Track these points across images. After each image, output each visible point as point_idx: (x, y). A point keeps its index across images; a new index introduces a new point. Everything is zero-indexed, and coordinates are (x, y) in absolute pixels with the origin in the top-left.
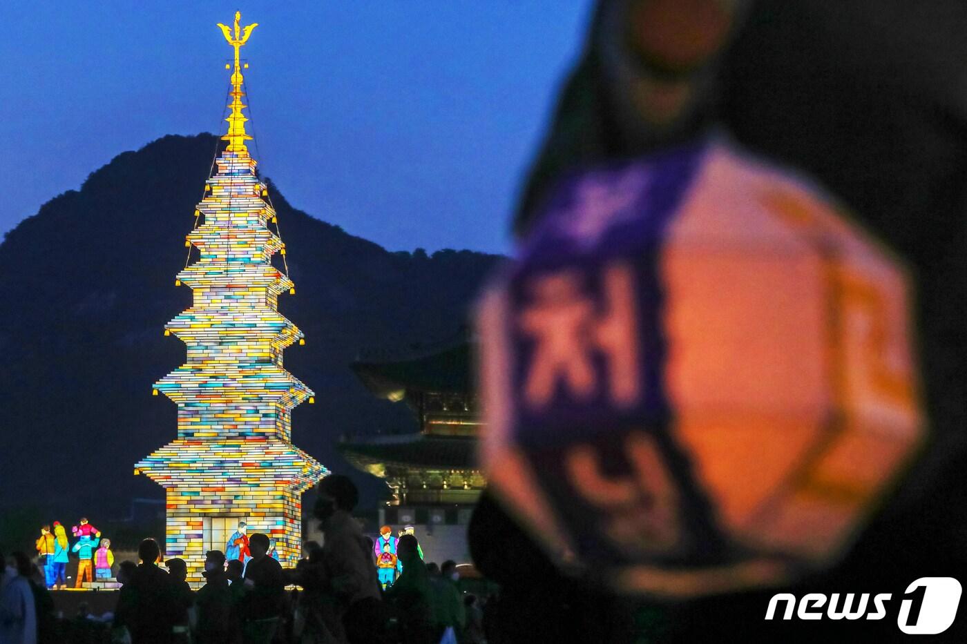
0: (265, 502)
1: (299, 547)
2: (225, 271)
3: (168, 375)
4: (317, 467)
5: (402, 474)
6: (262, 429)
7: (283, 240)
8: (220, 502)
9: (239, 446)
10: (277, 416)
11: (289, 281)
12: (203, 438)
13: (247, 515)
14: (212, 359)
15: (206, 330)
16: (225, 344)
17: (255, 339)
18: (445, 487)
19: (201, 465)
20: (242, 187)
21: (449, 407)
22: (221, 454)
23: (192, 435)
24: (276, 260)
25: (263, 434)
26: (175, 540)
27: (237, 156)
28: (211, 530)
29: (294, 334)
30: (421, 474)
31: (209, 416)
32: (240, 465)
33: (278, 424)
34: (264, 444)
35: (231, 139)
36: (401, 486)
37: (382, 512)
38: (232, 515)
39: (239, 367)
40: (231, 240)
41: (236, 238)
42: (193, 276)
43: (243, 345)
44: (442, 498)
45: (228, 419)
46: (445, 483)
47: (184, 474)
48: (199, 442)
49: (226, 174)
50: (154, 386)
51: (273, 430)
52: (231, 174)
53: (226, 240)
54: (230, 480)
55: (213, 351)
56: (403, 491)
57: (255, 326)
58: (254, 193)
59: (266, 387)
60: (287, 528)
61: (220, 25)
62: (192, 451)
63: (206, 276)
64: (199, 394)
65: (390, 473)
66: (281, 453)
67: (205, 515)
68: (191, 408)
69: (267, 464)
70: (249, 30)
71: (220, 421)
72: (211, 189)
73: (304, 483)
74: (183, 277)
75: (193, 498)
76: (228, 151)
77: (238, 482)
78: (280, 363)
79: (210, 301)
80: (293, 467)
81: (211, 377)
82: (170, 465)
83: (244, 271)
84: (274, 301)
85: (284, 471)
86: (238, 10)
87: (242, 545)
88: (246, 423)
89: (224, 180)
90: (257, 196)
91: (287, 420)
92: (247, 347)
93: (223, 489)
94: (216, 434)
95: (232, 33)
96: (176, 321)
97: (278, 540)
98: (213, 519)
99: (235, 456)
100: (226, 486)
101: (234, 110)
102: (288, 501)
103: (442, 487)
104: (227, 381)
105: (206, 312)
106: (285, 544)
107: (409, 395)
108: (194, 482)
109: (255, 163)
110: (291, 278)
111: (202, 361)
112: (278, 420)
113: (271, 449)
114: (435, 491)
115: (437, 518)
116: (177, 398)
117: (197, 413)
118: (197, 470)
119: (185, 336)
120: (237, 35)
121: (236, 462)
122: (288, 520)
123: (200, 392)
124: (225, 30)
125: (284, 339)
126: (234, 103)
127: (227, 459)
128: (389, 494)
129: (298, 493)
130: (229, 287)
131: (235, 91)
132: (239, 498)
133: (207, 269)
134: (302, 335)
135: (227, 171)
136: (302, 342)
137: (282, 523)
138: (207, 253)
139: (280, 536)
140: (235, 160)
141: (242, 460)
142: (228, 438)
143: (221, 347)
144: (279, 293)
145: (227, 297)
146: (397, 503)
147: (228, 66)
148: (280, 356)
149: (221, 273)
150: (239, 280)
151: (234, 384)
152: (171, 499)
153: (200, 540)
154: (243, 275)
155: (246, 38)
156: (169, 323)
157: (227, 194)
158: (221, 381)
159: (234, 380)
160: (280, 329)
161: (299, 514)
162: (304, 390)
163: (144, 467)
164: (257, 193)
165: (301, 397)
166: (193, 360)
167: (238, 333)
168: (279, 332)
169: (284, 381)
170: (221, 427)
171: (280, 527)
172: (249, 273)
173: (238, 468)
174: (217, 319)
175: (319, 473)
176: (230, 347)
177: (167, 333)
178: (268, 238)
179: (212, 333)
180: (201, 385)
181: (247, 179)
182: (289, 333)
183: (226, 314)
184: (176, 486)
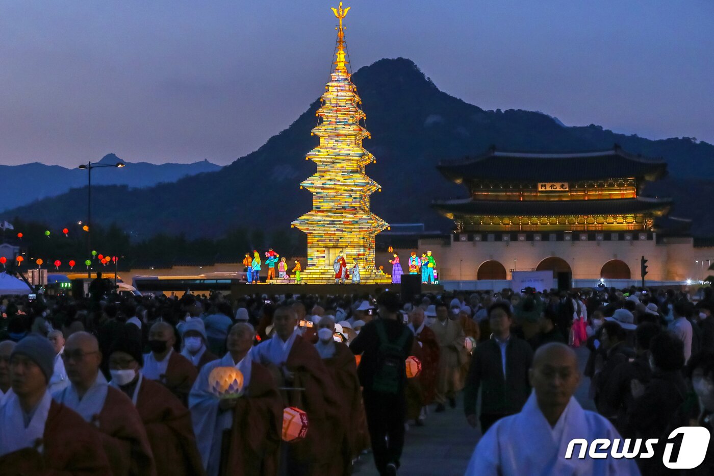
0: (355, 240)
1: (374, 262)
2: (335, 128)
3: (307, 179)
5: (462, 218)
6: (354, 205)
7: (365, 113)
8: (333, 240)
9: (342, 213)
10: (361, 198)
11: (367, 132)
12: (325, 209)
13: (346, 247)
14: (329, 171)
15: (326, 156)
16: (335, 163)
17: (349, 161)
18: (482, 223)
19: (323, 223)
20: (343, 87)
21: (483, 186)
22: (333, 217)
23: (319, 208)
24: (361, 122)
25: (354, 207)
26: (312, 259)
27: (341, 72)
28: (329, 254)
29: (370, 158)
30: (470, 218)
31: (328, 199)
32: (342, 222)
33: (361, 202)
34: (354, 212)
35: (338, 64)
36: (461, 224)
37: (452, 235)
38: (339, 246)
39: (342, 175)
40: (338, 113)
41: (340, 112)
42: (319, 131)
43: (344, 164)
44: (480, 229)
45: (338, 200)
47: (316, 227)
48: (323, 211)
49: (336, 81)
50: (301, 184)
51: (359, 205)
52: (338, 81)
53: (336, 113)
55: (329, 167)
56: (462, 226)
57: (349, 154)
58: (349, 90)
59: (355, 185)
60: (366, 253)
61: (332, 8)
62: (320, 216)
63: (326, 131)
64: (323, 188)
65: (456, 218)
66: (362, 216)
68: (319, 195)
69: (355, 222)
70: (346, 10)
71: (333, 201)
72: (328, 88)
73: (375, 231)
74: (315, 131)
75: (320, 239)
76: (337, 69)
77: (342, 230)
78: (363, 172)
79: (328, 143)
80: (368, 223)
82: (309, 223)
83: (344, 128)
84: (361, 142)
85: (363, 226)
87: (341, 262)
88: (345, 202)
89: (334, 83)
90: (351, 91)
91: (367, 200)
92: (346, 165)
93: (334, 234)
94: (331, 208)
95: (338, 12)
96: (311, 152)
97: (361, 259)
98: (330, 249)
99: (340, 218)
100: (336, 232)
101: (340, 49)
102: (367, 240)
103: (480, 224)
104: (336, 182)
105: (326, 148)
106: (365, 261)
108: (321, 231)
109: (350, 75)
110: (367, 130)
111: (324, 172)
112: (362, 200)
113: (358, 215)
114: (477, 226)
115: (478, 238)
116: (312, 190)
117: (321, 197)
118: (321, 225)
119: (316, 160)
120: (341, 13)
121: (340, 221)
122: (367, 249)
123: (323, 187)
124: (335, 10)
125: (365, 161)
127: (336, 220)
128: (456, 227)
129: (373, 235)
130: (337, 136)
132: (342, 238)
133: (326, 127)
134: (375, 158)
135: (336, 79)
136: (375, 162)
137: (363, 250)
138: (327, 119)
139: (362, 257)
140: (340, 74)
141: (343, 220)
142: (337, 209)
143: (333, 165)
144: (363, 138)
145: (336, 141)
146: (460, 231)
147: (336, 29)
148: (363, 169)
149: (333, 129)
150: (342, 132)
151: (339, 183)
152: (310, 239)
153: (324, 259)
154: (344, 130)
155: (345, 14)
156: (308, 154)
157: (336, 90)
158: (332, 182)
159: (339, 181)
161: (374, 246)
162: (375, 186)
163: (296, 223)
165: (374, 189)
166: (320, 172)
167: (341, 158)
168: (361, 157)
169: (363, 181)
170: (334, 204)
171: (362, 253)
172: (347, 129)
173: (341, 224)
174: (331, 151)
175: (382, 226)
176: (338, 165)
177: (307, 159)
178: (356, 111)
179: (329, 158)
180: (323, 184)
181: (346, 83)
182: (367, 157)
183: (335, 149)
184: (312, 233)
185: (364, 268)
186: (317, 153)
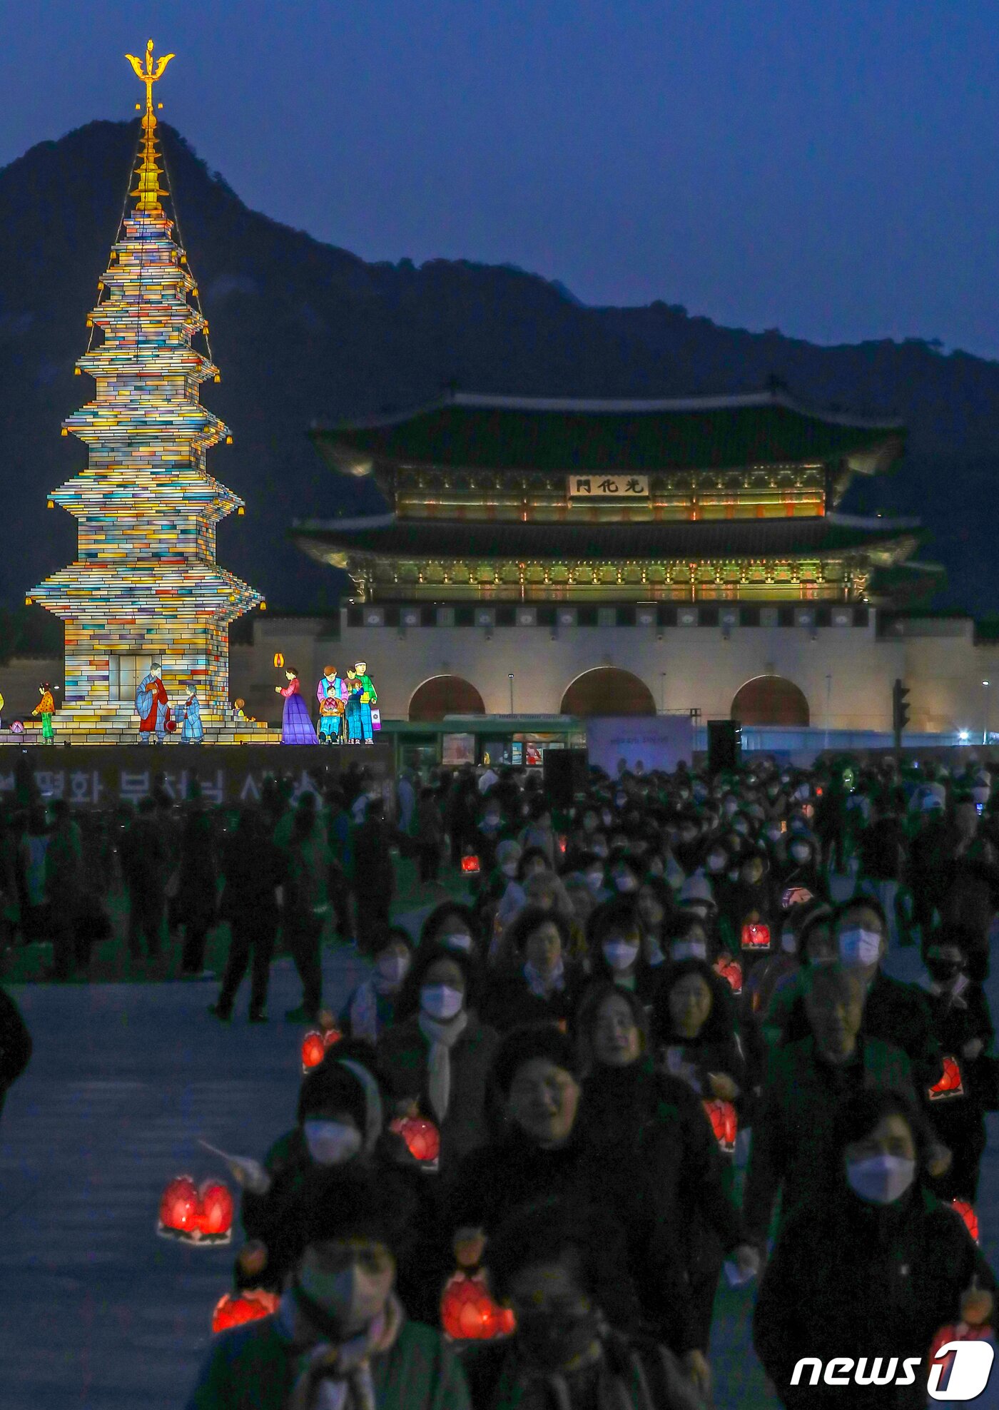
0: (184, 637)
1: (227, 689)
2: (135, 356)
3: (66, 483)
4: (247, 594)
5: (370, 565)
6: (181, 548)
7: (205, 317)
8: (128, 637)
9: (152, 569)
10: (198, 532)
11: (213, 367)
12: (109, 560)
13: (162, 652)
14: (120, 463)
15: (112, 428)
16: (134, 445)
17: (171, 439)
18: (421, 580)
19: (106, 593)
20: (154, 254)
21: (425, 483)
22: (131, 580)
23: (95, 555)
24: (197, 343)
25: (181, 554)
26: (76, 683)
27: (149, 216)
28: (119, 670)
29: (219, 431)
30: (391, 565)
31: (117, 532)
32: (154, 592)
33: (200, 542)
34: (183, 567)
35: (143, 195)
36: (367, 580)
37: (344, 611)
38: (143, 652)
39: (152, 473)
40: (141, 319)
41: (148, 316)
42: (95, 363)
43: (158, 448)
44: (418, 595)
45: (141, 537)
46: (421, 576)
47: (86, 604)
48: (103, 565)
49: (136, 238)
50: (49, 497)
51: (193, 550)
53: (137, 319)
54: (141, 610)
55: (120, 454)
56: (369, 586)
57: (171, 423)
58: (171, 261)
59: (184, 498)
60: (211, 668)
61: (129, 57)
62: (94, 577)
63: (113, 363)
64: (103, 506)
65: (354, 564)
66: (204, 578)
67: (112, 653)
69: (186, 592)
70: (164, 61)
71: (129, 539)
72: (118, 256)
73: (232, 612)
74: (85, 363)
75: (98, 632)
76: (139, 210)
77: (151, 612)
78: (203, 467)
79: (116, 393)
80: (217, 595)
81: (119, 486)
82: (68, 593)
83: (158, 356)
84: (196, 393)
85: (206, 600)
86: (150, 38)
87: (155, 691)
88: (160, 541)
89: (132, 246)
90: (173, 264)
91: (211, 536)
92: (162, 449)
93: (133, 622)
94: (125, 555)
95: (143, 67)
96: (76, 418)
97: (199, 682)
98: (122, 658)
99: (147, 581)
100: (136, 617)
101: (145, 158)
102: (212, 635)
103: (417, 582)
104: (137, 491)
105: (112, 406)
106: (208, 688)
107: (377, 468)
108: (99, 613)
109: (171, 224)
110: (215, 362)
111: (108, 466)
112: (200, 537)
113: (192, 573)
114: (409, 586)
115: (411, 619)
116: (77, 510)
117: (101, 529)
118: (101, 598)
119: (87, 435)
120: (150, 68)
121: (149, 589)
122: (213, 658)
123: (105, 503)
124: (135, 62)
125: (208, 438)
126: (146, 151)
127: (137, 585)
128: (352, 590)
129: (225, 624)
130: (140, 376)
131: (146, 137)
132: (152, 632)
133: (111, 355)
134: (230, 432)
135: (138, 235)
136: (229, 440)
137: (204, 662)
138: (113, 335)
139: (202, 677)
140: (147, 221)
141: (155, 587)
142: (140, 559)
143: (130, 449)
144: (201, 381)
145: (137, 388)
146: (363, 599)
147: (138, 107)
148: (202, 458)
149: (130, 359)
150: (154, 366)
151: (146, 494)
152: (70, 633)
153: (106, 683)
154: (157, 362)
155: (160, 71)
156: (67, 420)
157: (138, 262)
158: (130, 491)
159: (145, 489)
160: (200, 427)
161: (226, 650)
162: (232, 500)
163: (37, 594)
164: (173, 260)
165: (228, 507)
166: (97, 465)
167: (151, 431)
168: (201, 430)
169: (207, 490)
170: (131, 546)
171: (203, 668)
172: (164, 358)
173: (152, 596)
174: (126, 415)
175: (250, 599)
176: (141, 449)
177: (64, 432)
178: (188, 316)
179: (121, 431)
180: (105, 496)
181: (162, 244)
182: (213, 430)
183: (136, 409)
184: (76, 618)
185: (208, 706)
186: (90, 419)
